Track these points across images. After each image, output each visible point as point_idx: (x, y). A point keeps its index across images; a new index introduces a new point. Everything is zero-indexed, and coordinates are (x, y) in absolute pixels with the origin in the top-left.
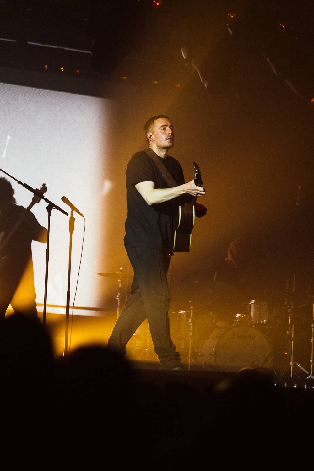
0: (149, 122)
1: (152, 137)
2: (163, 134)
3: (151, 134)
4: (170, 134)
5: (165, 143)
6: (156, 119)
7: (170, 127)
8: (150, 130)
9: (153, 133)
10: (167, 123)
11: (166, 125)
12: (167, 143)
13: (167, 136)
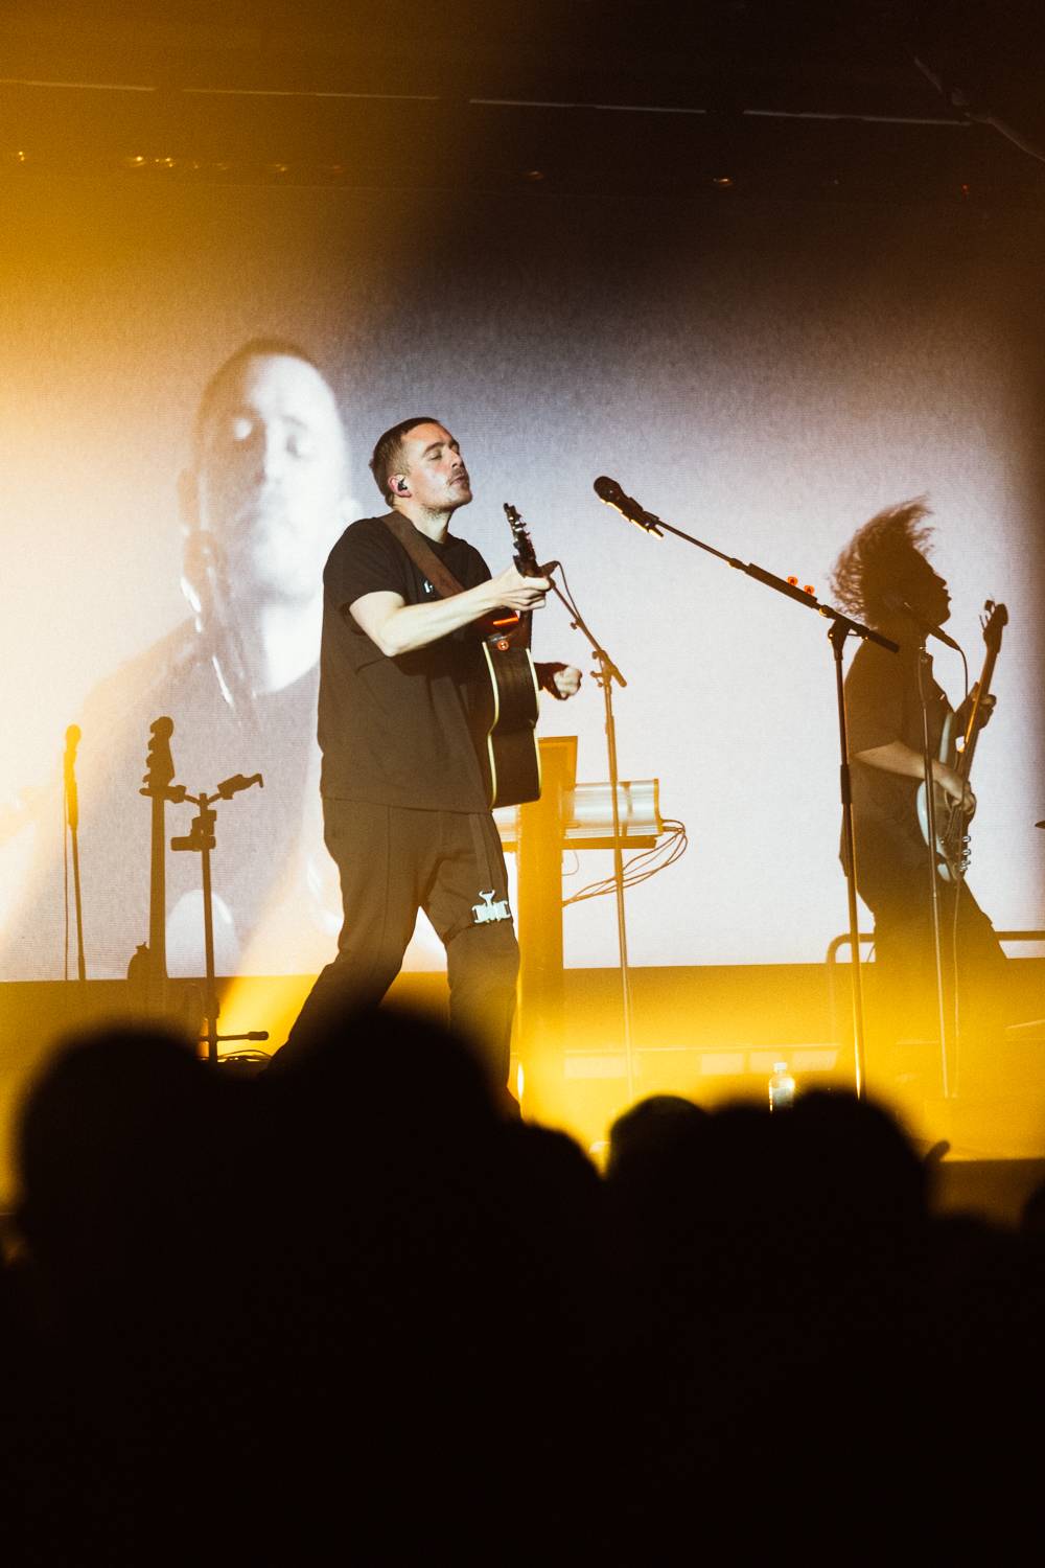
0: (386, 445)
1: (406, 484)
2: (437, 470)
3: (400, 477)
4: (456, 467)
5: (448, 495)
6: (406, 432)
7: (450, 447)
8: (396, 464)
9: (407, 473)
10: (440, 437)
11: (440, 444)
12: (454, 493)
13: (449, 473)
